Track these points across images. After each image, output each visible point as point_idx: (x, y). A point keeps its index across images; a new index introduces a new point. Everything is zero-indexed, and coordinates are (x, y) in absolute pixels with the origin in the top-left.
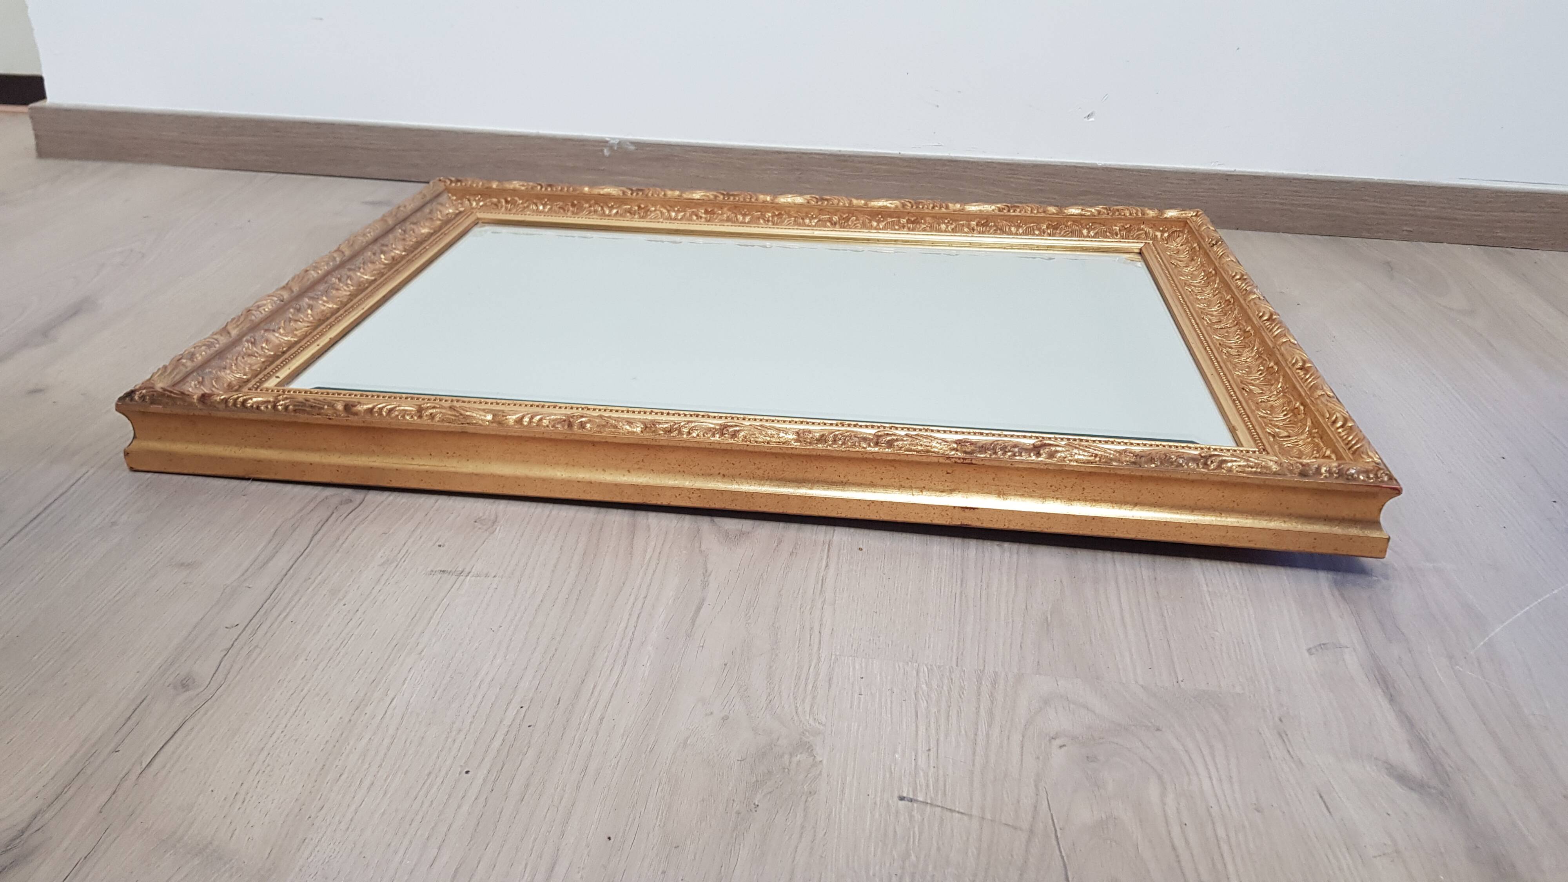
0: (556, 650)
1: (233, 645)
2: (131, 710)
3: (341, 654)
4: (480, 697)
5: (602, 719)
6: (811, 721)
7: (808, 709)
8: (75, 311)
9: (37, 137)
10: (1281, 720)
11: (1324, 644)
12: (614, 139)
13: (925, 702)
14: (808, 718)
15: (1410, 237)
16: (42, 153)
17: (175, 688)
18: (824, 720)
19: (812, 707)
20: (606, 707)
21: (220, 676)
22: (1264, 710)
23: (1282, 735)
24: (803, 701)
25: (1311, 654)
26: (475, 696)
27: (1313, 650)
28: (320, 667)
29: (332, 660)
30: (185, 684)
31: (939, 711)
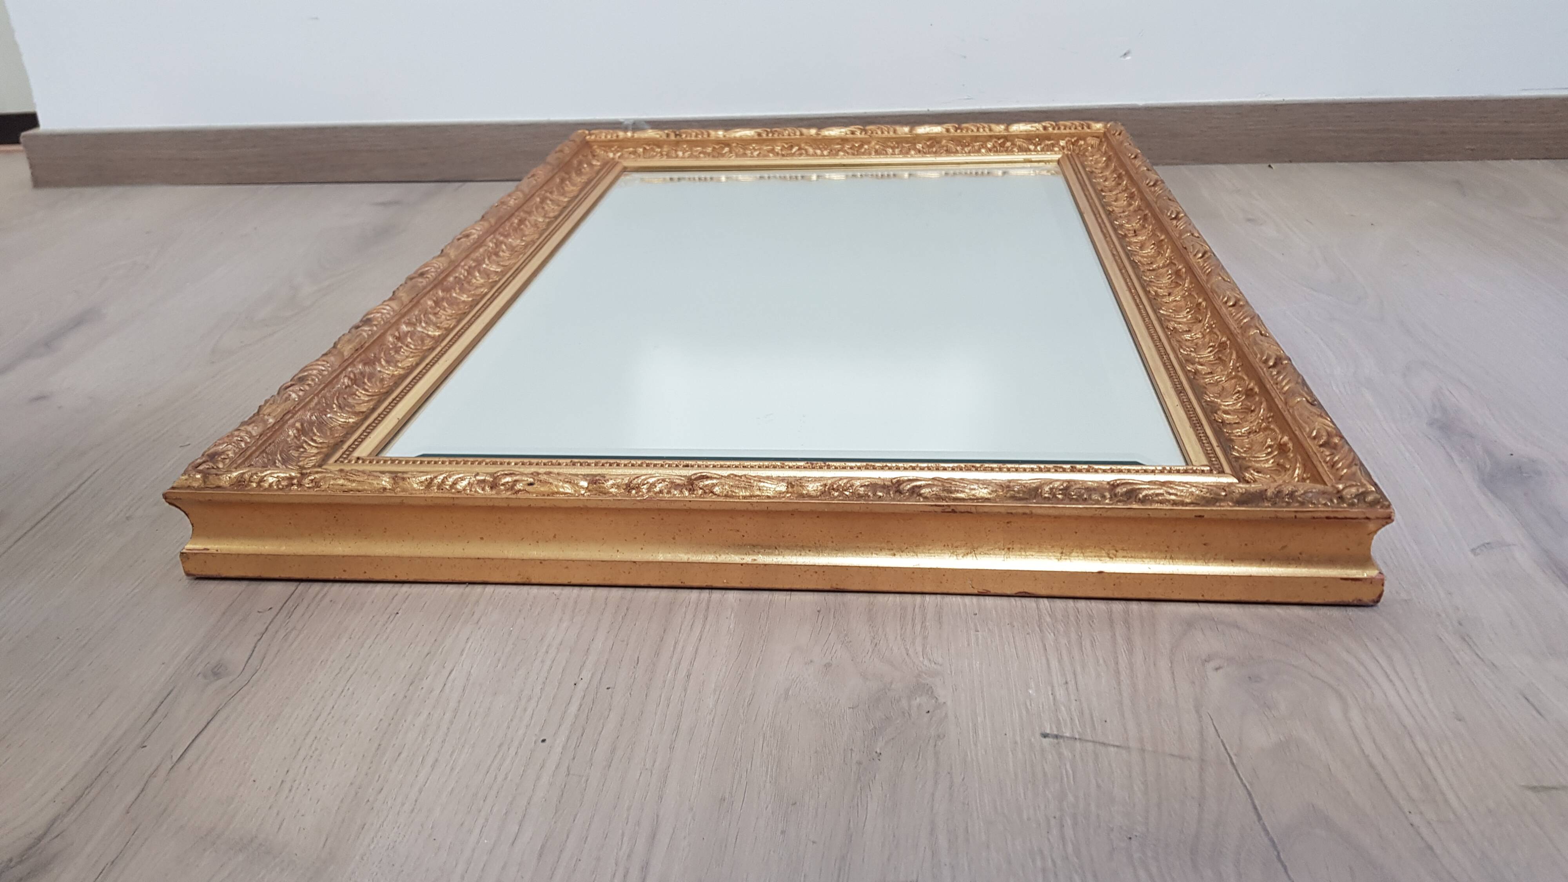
0: (627, 609)
1: (267, 629)
2: (158, 703)
3: (389, 630)
4: (548, 663)
5: (688, 676)
6: (926, 662)
7: (919, 649)
8: (78, 322)
9: (32, 166)
10: (1460, 624)
11: (1488, 544)
12: (627, 120)
13: (1052, 634)
14: (921, 659)
15: (1474, 156)
16: (38, 182)
17: (205, 677)
18: (940, 660)
19: (924, 647)
20: (692, 664)
21: (255, 661)
22: (1439, 615)
23: (1464, 638)
24: (913, 643)
25: (1475, 554)
26: (543, 661)
27: (1478, 551)
28: (366, 646)
29: (379, 637)
30: (217, 672)
31: (1069, 642)
